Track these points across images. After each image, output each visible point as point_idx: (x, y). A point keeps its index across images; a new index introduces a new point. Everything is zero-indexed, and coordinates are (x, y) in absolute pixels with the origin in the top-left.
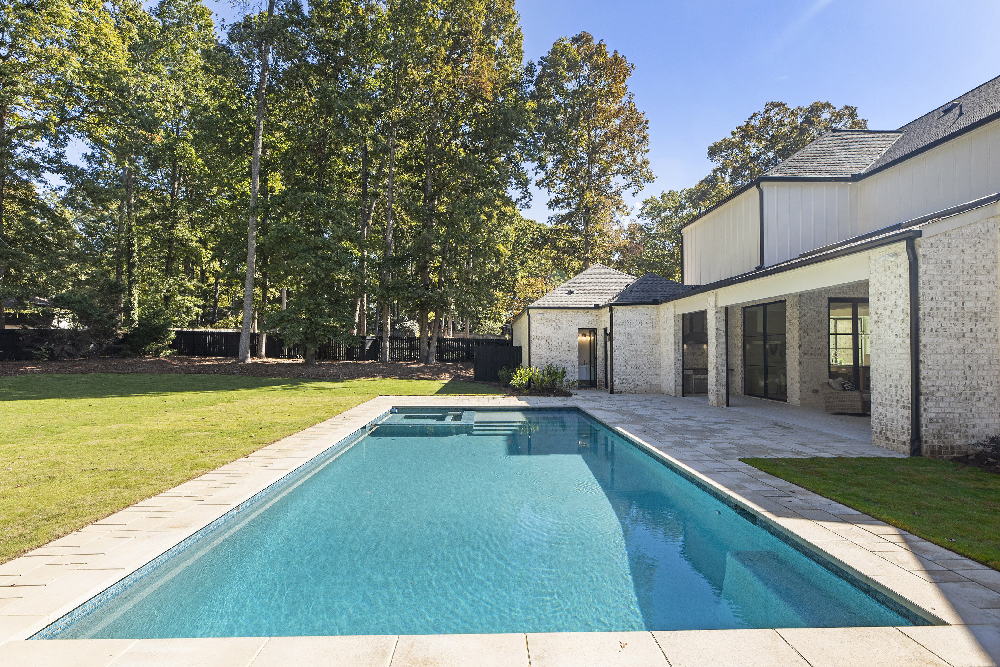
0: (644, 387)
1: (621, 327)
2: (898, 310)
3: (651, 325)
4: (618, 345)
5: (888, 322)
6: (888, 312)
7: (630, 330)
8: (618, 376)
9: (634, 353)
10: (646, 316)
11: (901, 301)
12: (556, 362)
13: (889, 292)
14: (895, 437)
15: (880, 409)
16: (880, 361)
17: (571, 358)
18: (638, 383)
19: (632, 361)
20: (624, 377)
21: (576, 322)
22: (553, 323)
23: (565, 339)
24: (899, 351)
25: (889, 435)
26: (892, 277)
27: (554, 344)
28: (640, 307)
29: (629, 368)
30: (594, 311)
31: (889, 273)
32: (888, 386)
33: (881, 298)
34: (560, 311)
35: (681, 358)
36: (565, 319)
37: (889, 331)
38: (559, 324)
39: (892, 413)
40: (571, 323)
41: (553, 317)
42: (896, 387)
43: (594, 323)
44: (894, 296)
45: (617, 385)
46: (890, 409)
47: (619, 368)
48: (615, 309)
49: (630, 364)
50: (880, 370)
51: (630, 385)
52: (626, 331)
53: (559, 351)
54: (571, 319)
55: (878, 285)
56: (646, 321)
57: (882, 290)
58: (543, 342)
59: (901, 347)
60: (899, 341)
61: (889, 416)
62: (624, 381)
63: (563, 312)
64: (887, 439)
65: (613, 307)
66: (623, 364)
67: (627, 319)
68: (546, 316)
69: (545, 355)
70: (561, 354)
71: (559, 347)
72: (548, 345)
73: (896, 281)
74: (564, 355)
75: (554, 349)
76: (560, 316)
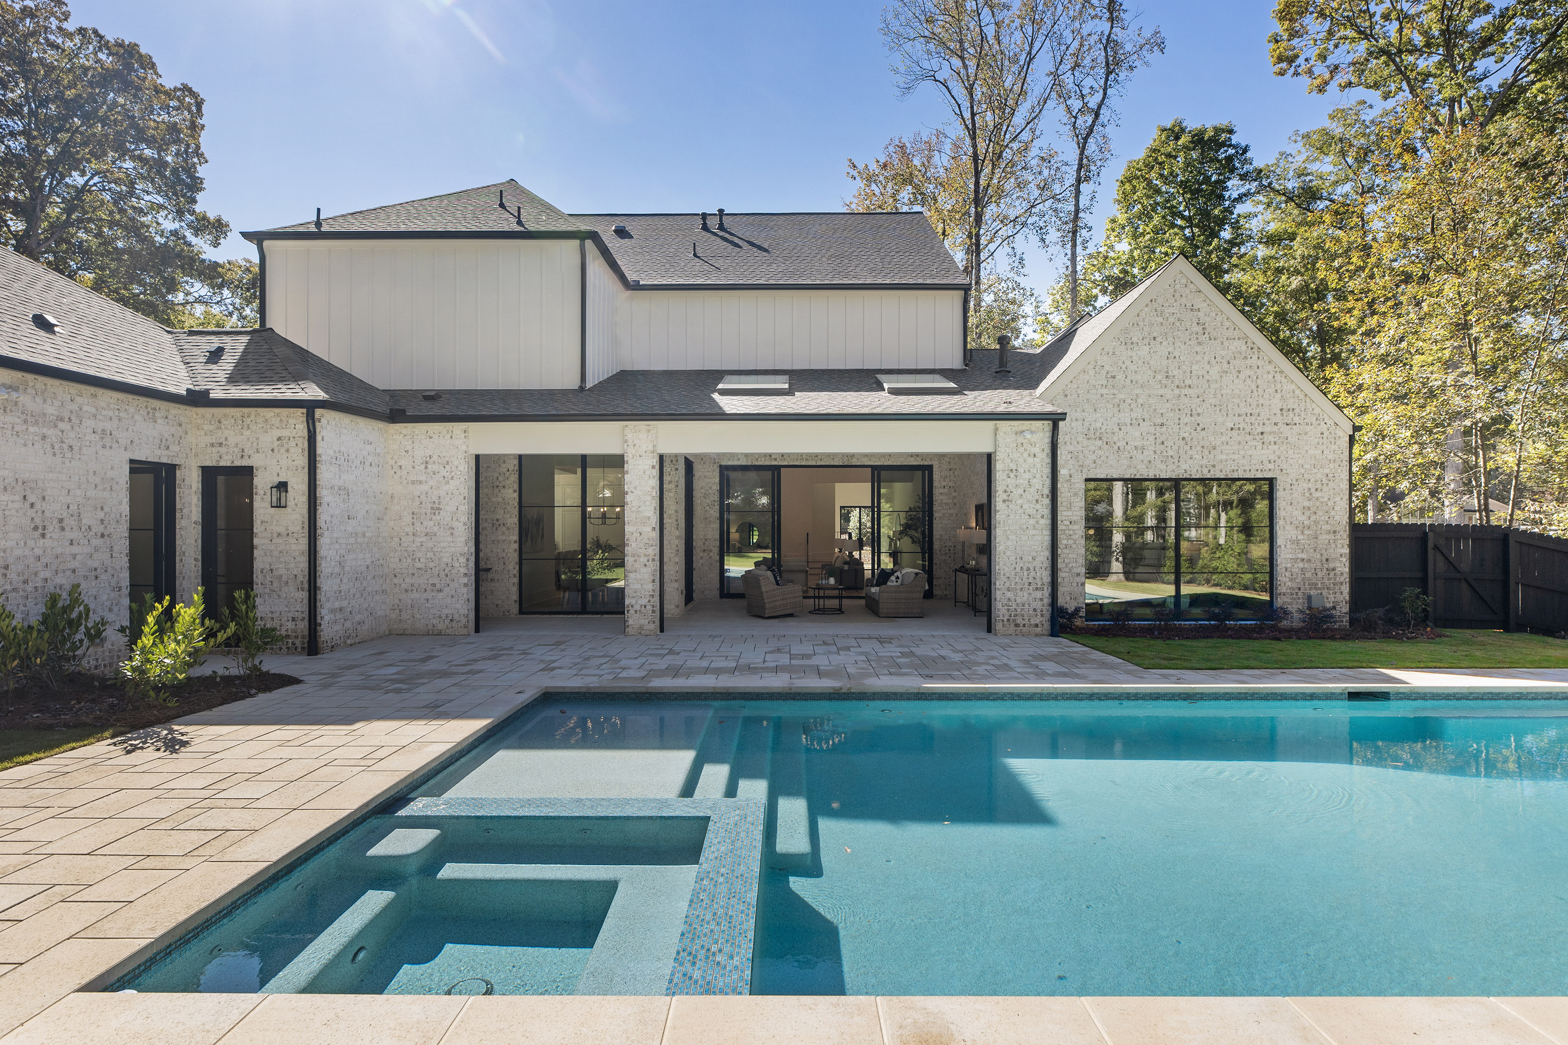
0: (366, 626)
1: (333, 469)
2: (1032, 490)
5: (1020, 502)
6: (1020, 491)
8: (329, 605)
9: (352, 540)
10: (369, 448)
11: (1035, 481)
13: (1021, 470)
14: (1026, 622)
16: (1009, 543)
18: (358, 617)
19: (349, 561)
20: (339, 604)
21: (124, 438)
22: (50, 432)
23: (91, 493)
24: (1032, 532)
25: (1019, 620)
26: (1026, 455)
27: (53, 508)
28: (362, 423)
29: (344, 579)
31: (1021, 449)
32: (1018, 569)
33: (1012, 475)
36: (89, 423)
37: (1021, 511)
38: (70, 437)
39: (1023, 597)
40: (107, 440)
41: (51, 410)
42: (1028, 569)
43: (174, 448)
44: (1027, 476)
45: (326, 630)
46: (1020, 593)
47: (329, 582)
48: (324, 418)
49: (347, 569)
50: (1008, 553)
51: (348, 624)
53: (69, 535)
54: (108, 426)
55: (1008, 461)
56: (370, 459)
57: (1014, 468)
59: (1034, 528)
60: (1032, 522)
61: (1019, 600)
62: (336, 616)
63: (82, 397)
64: (1017, 625)
65: (318, 412)
67: (343, 449)
68: (24, 399)
69: (18, 552)
70: (75, 549)
71: (70, 522)
72: (31, 513)
73: (1030, 460)
74: (88, 549)
75: (53, 529)
76: (74, 407)
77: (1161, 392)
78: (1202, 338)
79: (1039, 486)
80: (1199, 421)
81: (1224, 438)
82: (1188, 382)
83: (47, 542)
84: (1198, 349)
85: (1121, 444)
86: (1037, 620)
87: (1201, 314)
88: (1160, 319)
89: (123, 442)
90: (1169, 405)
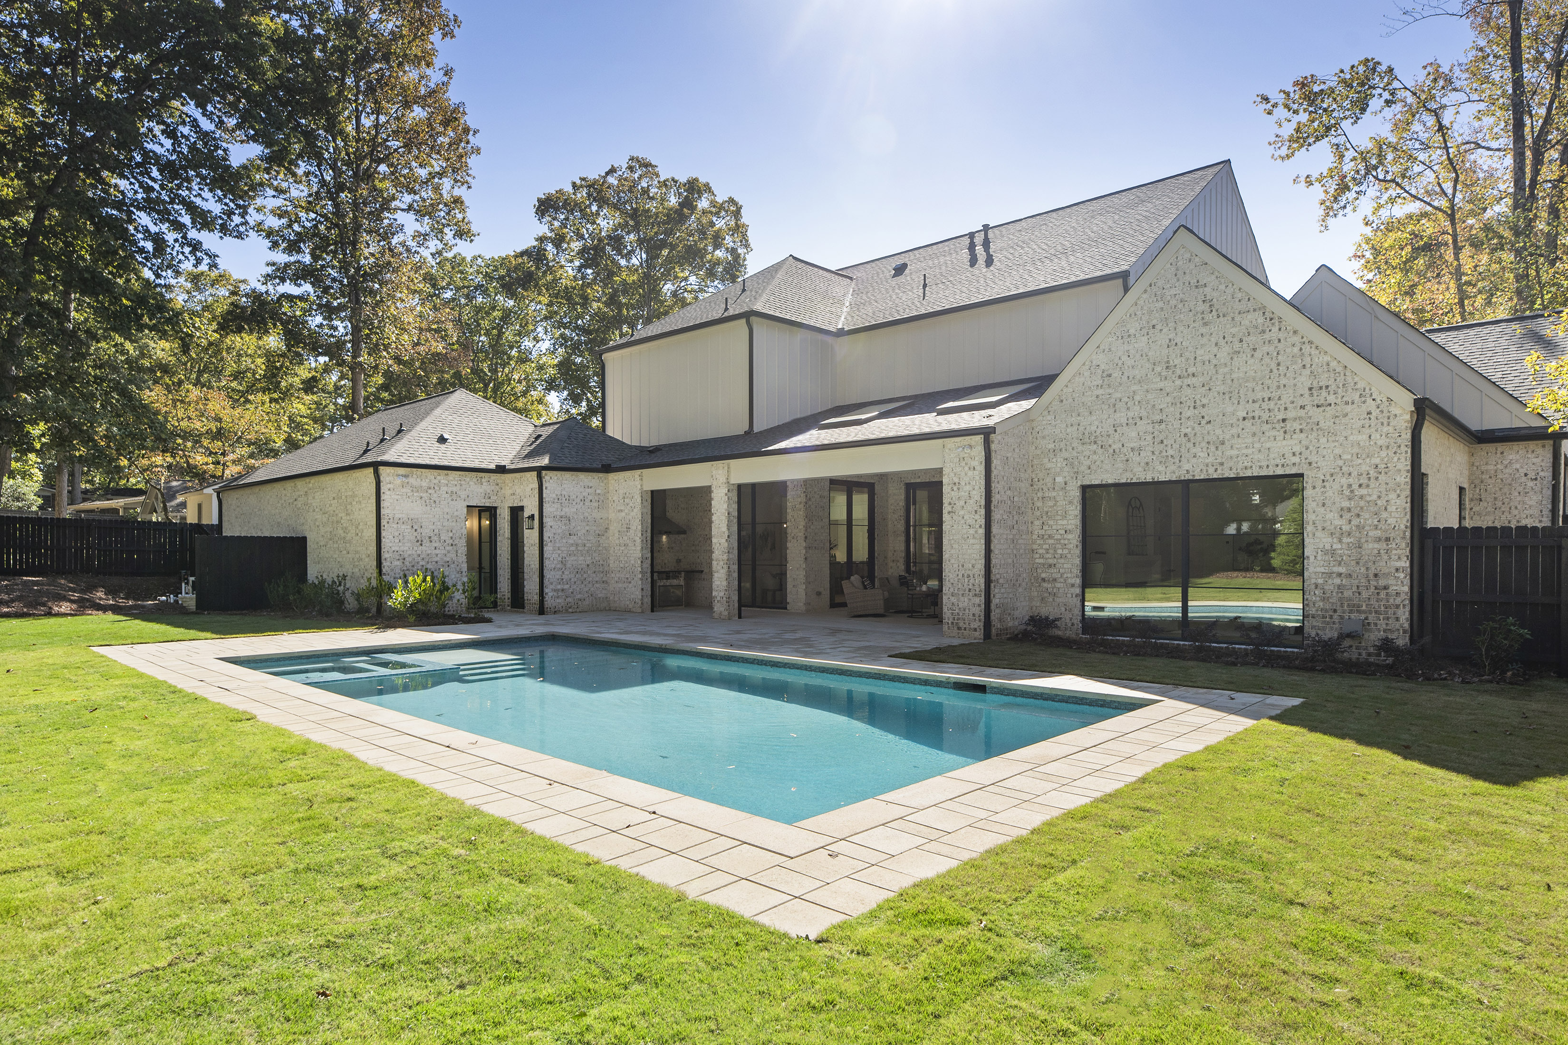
0: (586, 603)
1: (556, 506)
2: (972, 501)
3: (596, 504)
4: (551, 535)
5: (962, 513)
6: (962, 503)
7: (568, 511)
8: (551, 587)
9: (573, 548)
10: (589, 490)
11: (974, 492)
12: (429, 566)
13: (963, 483)
14: (967, 626)
15: (953, 599)
16: (953, 551)
17: (455, 558)
18: (579, 596)
19: (571, 561)
20: (559, 587)
21: (463, 494)
22: (424, 495)
23: (446, 524)
24: (972, 541)
25: (961, 624)
26: (966, 468)
27: (426, 532)
28: (582, 476)
29: (566, 573)
30: (494, 476)
31: (963, 464)
32: (960, 576)
33: (955, 488)
34: (436, 472)
35: (649, 555)
36: (445, 489)
37: (963, 522)
38: (435, 497)
39: (964, 602)
40: (454, 497)
41: (425, 484)
42: (969, 576)
43: (493, 498)
44: (968, 488)
45: (549, 602)
46: (962, 599)
47: (551, 573)
48: (547, 476)
49: (568, 566)
50: (953, 561)
51: (569, 600)
52: (563, 513)
53: (435, 545)
54: (455, 489)
55: (952, 475)
56: (590, 497)
57: (956, 480)
58: (406, 528)
59: (974, 538)
60: (972, 531)
61: (961, 605)
62: (559, 594)
63: (441, 475)
64: (959, 628)
65: (543, 472)
66: (559, 566)
67: (564, 493)
68: (412, 480)
69: (409, 552)
70: (437, 551)
71: (435, 538)
72: (415, 534)
73: (970, 473)
74: (443, 552)
75: (426, 542)
76: (436, 481)
77: (1161, 385)
78: (1209, 317)
79: (977, 497)
80: (1204, 412)
81: (1234, 431)
82: (1191, 370)
83: (423, 548)
84: (1203, 330)
85: (1116, 446)
86: (975, 625)
87: (1207, 290)
88: (1161, 304)
89: (463, 497)
90: (1169, 399)
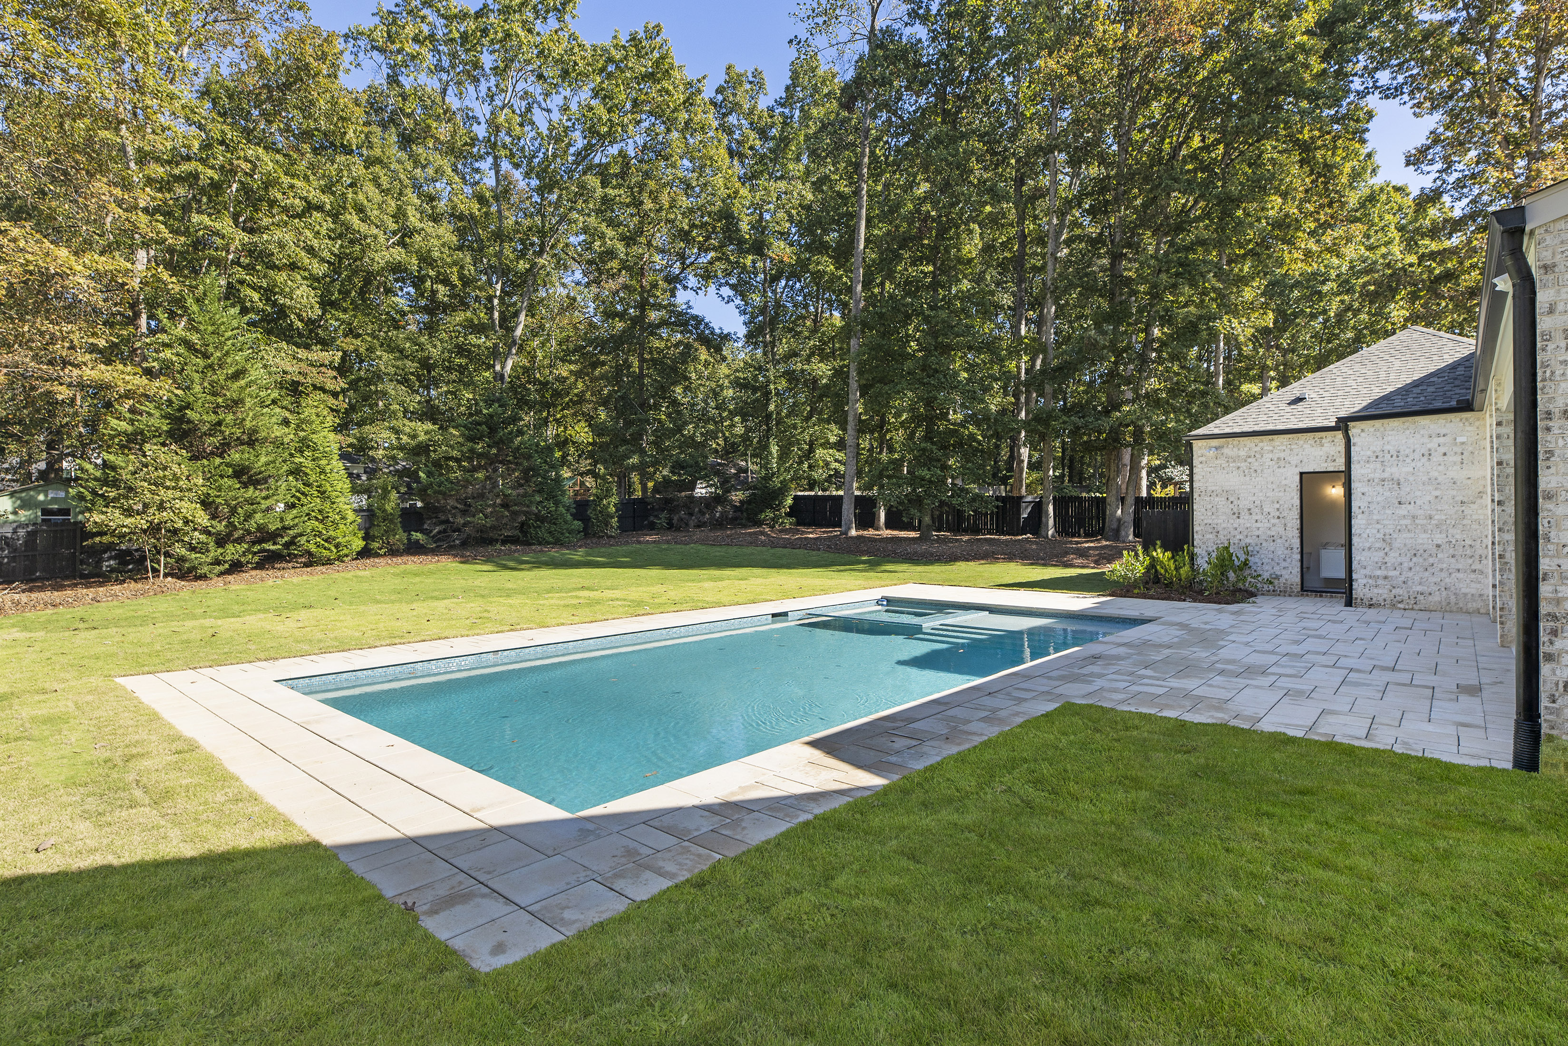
0: (1436, 598)
1: (1372, 466)
3: (1458, 458)
4: (1364, 505)
7: (1394, 471)
9: (1407, 522)
10: (1442, 440)
12: (1248, 541)
17: (1282, 532)
18: (1419, 588)
19: (1400, 540)
21: (1294, 460)
22: (1243, 465)
23: (1270, 494)
27: (1244, 504)
28: (1424, 421)
29: (1392, 554)
34: (1256, 439)
36: (1269, 454)
38: (1255, 466)
40: (1282, 463)
41: (1242, 453)
45: (1359, 590)
47: (1366, 553)
48: (1355, 429)
49: (1396, 545)
51: (1398, 591)
52: (1386, 475)
53: (1255, 517)
54: (1282, 455)
56: (1443, 450)
58: (1220, 501)
62: (1380, 582)
63: (1264, 443)
65: (1351, 424)
66: (1377, 545)
67: (1387, 448)
68: (1226, 451)
69: (1225, 525)
70: (1259, 525)
71: (1256, 510)
72: (1231, 506)
74: (1267, 525)
75: (1245, 515)
83: (1241, 521)
89: (1294, 463)
